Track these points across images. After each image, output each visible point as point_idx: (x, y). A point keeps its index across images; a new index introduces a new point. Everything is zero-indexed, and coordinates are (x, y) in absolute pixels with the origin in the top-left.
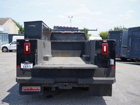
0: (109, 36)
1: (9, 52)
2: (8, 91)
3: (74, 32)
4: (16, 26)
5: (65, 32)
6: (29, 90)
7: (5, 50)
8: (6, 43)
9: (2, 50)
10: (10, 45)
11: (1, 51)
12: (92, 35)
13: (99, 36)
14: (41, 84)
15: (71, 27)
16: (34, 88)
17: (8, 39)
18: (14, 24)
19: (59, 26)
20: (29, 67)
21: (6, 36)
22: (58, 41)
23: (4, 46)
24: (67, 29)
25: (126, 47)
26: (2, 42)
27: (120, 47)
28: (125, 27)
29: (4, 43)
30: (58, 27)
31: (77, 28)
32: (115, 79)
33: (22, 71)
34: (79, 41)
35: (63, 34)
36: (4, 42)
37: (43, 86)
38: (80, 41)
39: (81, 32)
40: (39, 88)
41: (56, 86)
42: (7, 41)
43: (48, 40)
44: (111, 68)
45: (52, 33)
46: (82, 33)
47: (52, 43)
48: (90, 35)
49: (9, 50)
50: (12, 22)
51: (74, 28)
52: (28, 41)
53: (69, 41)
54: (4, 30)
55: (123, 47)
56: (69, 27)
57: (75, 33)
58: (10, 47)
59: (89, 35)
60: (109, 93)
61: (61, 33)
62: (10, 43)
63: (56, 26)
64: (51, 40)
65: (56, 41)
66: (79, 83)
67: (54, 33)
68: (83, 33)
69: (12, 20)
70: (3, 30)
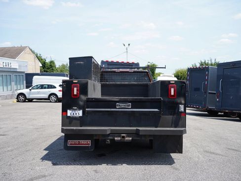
0: (188, 75)
1: (27, 102)
2: (45, 150)
3: (133, 70)
4: (37, 61)
5: (121, 70)
6: (76, 144)
7: (22, 98)
8: (22, 88)
9: (17, 98)
10: (30, 90)
11: (15, 100)
12: (161, 75)
13: (173, 76)
14: (93, 135)
15: (128, 63)
16: (82, 142)
17: (25, 82)
18: (33, 56)
19: (110, 61)
20: (77, 115)
21: (21, 77)
22: (111, 83)
23: (19, 92)
24: (122, 65)
25: (215, 93)
26: (16, 86)
27: (205, 93)
28: (217, 61)
29: (19, 88)
30: (107, 61)
31: (138, 64)
32: (185, 130)
33: (68, 120)
34: (140, 83)
35: (118, 72)
36: (19, 86)
37: (95, 138)
38: (142, 83)
39: (143, 70)
40: (89, 142)
41: (112, 138)
42: (23, 84)
43: (98, 81)
44: (180, 115)
45: (103, 72)
46: (144, 72)
47: (102, 86)
48: (159, 75)
49: (28, 99)
50: (30, 53)
51: (133, 63)
52: (76, 81)
53: (126, 83)
54: (19, 66)
55: (210, 93)
56: (125, 62)
57: (134, 72)
58: (30, 94)
59: (157, 74)
60: (179, 149)
61: (115, 72)
62: (31, 88)
63: (105, 61)
64: (101, 81)
65: (107, 83)
66: (140, 134)
67: (104, 72)
68: (146, 72)
69: (31, 50)
70: (17, 67)
